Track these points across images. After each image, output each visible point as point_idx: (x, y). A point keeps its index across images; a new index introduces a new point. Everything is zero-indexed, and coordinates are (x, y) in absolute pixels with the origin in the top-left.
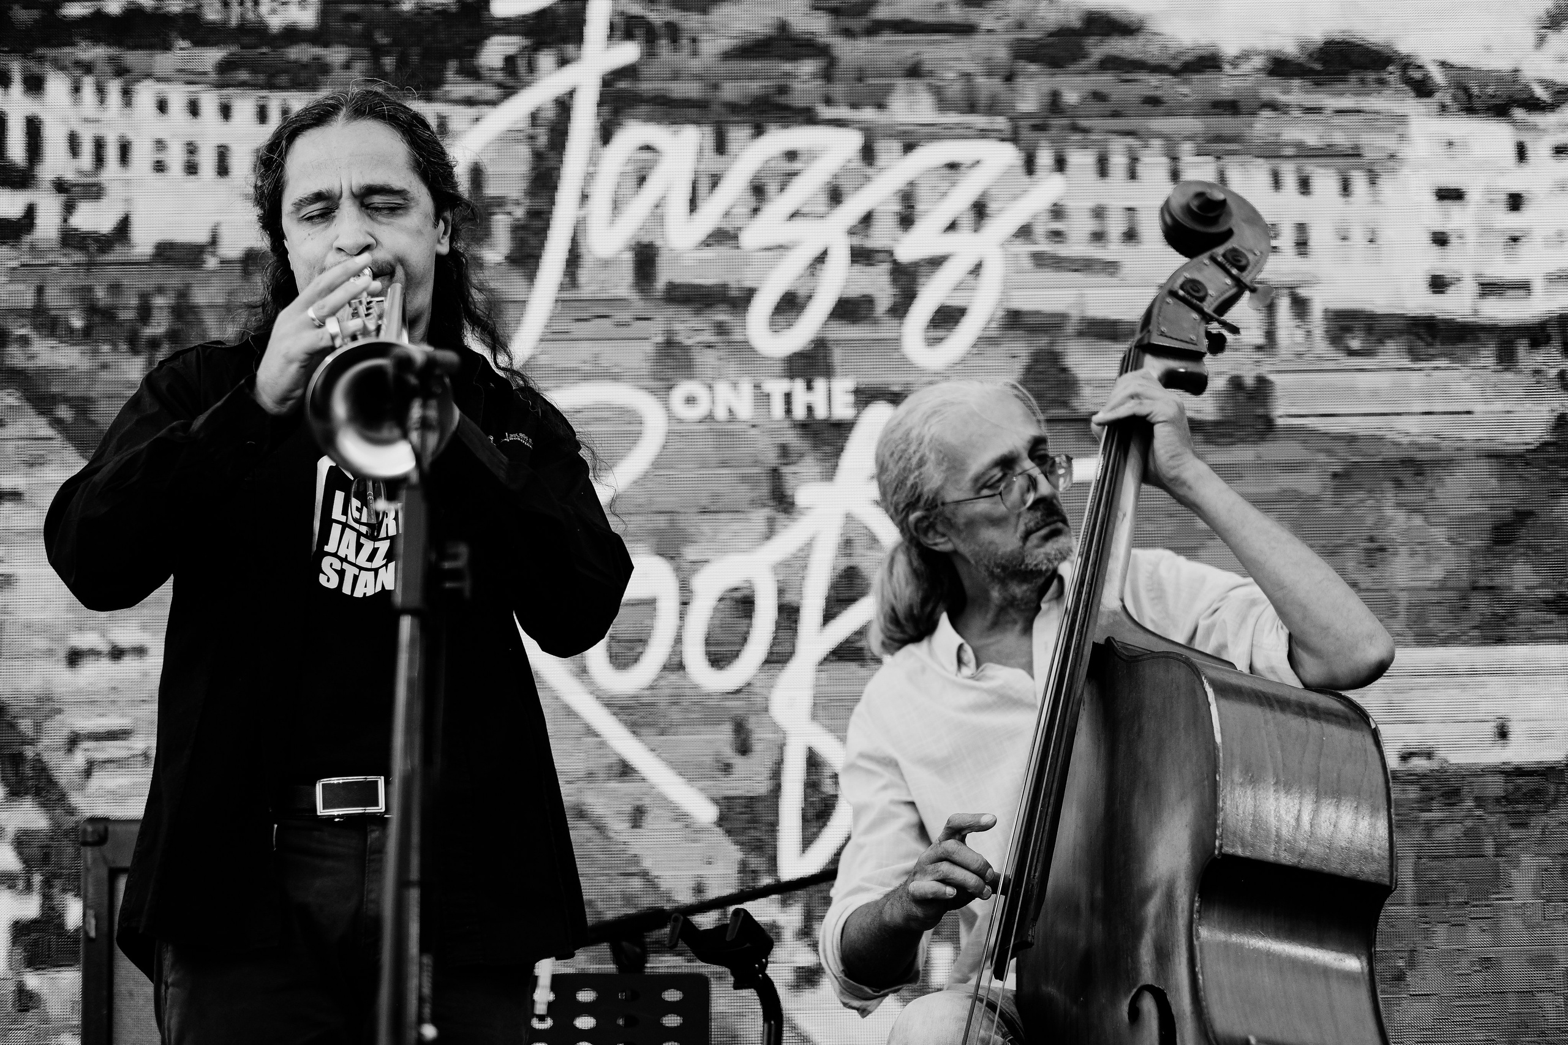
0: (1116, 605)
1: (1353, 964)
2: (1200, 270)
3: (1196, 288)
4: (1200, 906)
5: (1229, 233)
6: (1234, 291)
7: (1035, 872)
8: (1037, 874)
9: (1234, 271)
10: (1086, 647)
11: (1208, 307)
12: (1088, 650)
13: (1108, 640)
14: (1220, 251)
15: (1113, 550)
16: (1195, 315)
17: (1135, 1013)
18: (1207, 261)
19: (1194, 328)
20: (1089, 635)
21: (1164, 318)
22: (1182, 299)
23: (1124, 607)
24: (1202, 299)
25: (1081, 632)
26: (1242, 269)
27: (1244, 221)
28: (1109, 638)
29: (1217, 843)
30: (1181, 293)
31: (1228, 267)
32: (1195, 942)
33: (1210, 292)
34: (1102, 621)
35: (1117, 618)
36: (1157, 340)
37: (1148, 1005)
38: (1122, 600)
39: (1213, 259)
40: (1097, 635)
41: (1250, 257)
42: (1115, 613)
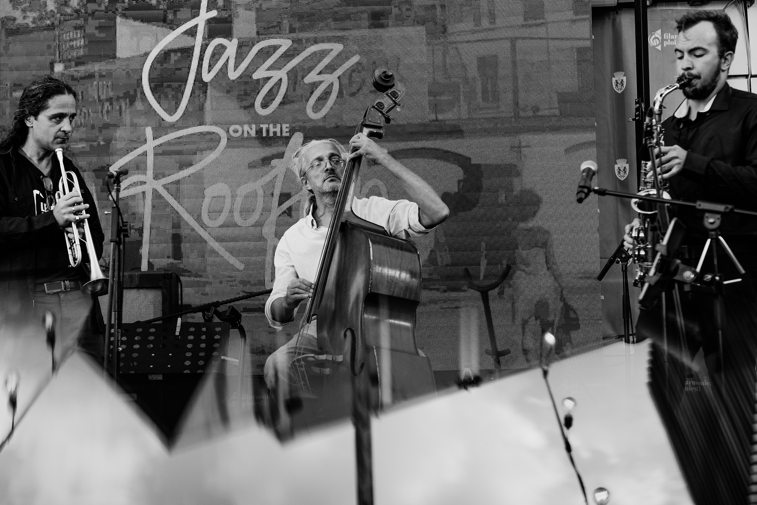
0: (349, 210)
1: (407, 324)
2: (383, 98)
3: (381, 105)
4: (365, 306)
5: (394, 85)
6: (394, 105)
7: (320, 293)
8: (320, 294)
9: (394, 99)
10: (339, 223)
11: (384, 111)
12: (339, 224)
13: (346, 221)
14: (390, 91)
15: (349, 192)
16: (380, 114)
17: (345, 336)
18: (385, 95)
19: (379, 119)
20: (340, 220)
21: (370, 115)
22: (376, 109)
23: (352, 210)
24: (382, 109)
25: (338, 218)
26: (396, 98)
27: (398, 81)
28: (346, 220)
29: (369, 289)
30: (376, 107)
31: (392, 97)
32: (362, 317)
33: (385, 106)
34: (344, 215)
35: (349, 214)
36: (367, 123)
37: (349, 333)
38: (351, 208)
39: (387, 95)
40: (343, 220)
41: (399, 93)
42: (349, 212)
